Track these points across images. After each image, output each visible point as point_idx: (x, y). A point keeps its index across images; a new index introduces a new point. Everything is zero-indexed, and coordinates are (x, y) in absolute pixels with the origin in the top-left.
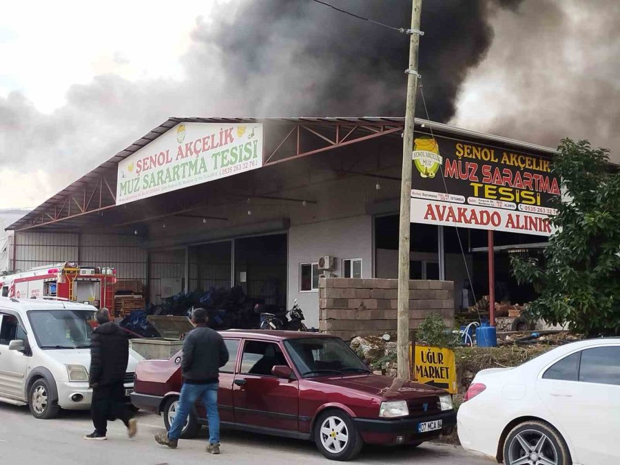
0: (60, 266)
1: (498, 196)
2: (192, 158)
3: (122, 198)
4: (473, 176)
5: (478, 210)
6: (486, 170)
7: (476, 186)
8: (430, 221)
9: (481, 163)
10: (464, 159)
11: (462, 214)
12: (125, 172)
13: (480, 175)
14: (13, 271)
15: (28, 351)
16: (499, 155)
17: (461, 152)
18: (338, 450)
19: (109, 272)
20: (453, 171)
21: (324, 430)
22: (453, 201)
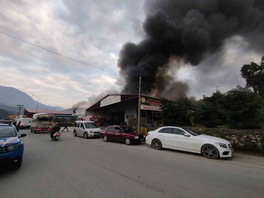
0: (92, 116)
1: (154, 105)
2: (111, 100)
3: (101, 106)
4: (150, 103)
5: (151, 107)
6: (152, 102)
7: (151, 104)
8: (144, 109)
9: (151, 101)
10: (149, 100)
11: (149, 108)
12: (102, 102)
13: (151, 102)
14: (86, 116)
15: (84, 129)
16: (154, 100)
17: (148, 99)
18: (128, 144)
19: (99, 117)
20: (147, 102)
21: (126, 141)
22: (147, 106)
